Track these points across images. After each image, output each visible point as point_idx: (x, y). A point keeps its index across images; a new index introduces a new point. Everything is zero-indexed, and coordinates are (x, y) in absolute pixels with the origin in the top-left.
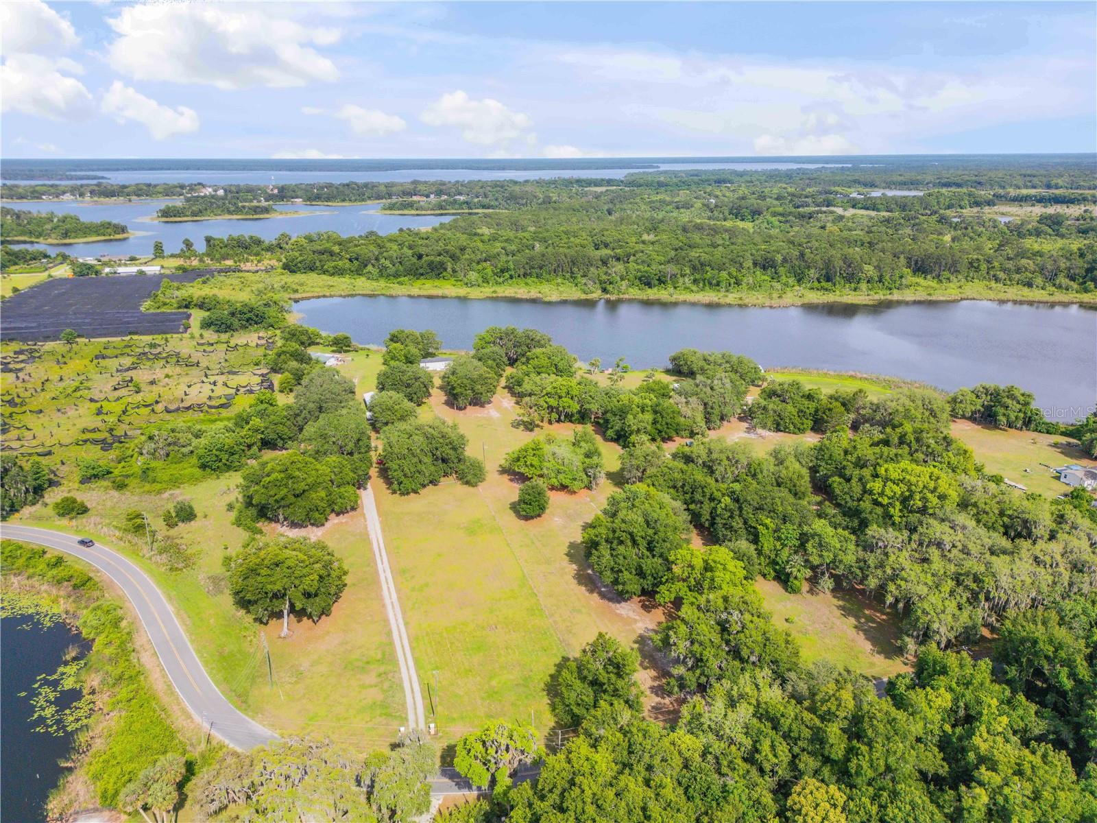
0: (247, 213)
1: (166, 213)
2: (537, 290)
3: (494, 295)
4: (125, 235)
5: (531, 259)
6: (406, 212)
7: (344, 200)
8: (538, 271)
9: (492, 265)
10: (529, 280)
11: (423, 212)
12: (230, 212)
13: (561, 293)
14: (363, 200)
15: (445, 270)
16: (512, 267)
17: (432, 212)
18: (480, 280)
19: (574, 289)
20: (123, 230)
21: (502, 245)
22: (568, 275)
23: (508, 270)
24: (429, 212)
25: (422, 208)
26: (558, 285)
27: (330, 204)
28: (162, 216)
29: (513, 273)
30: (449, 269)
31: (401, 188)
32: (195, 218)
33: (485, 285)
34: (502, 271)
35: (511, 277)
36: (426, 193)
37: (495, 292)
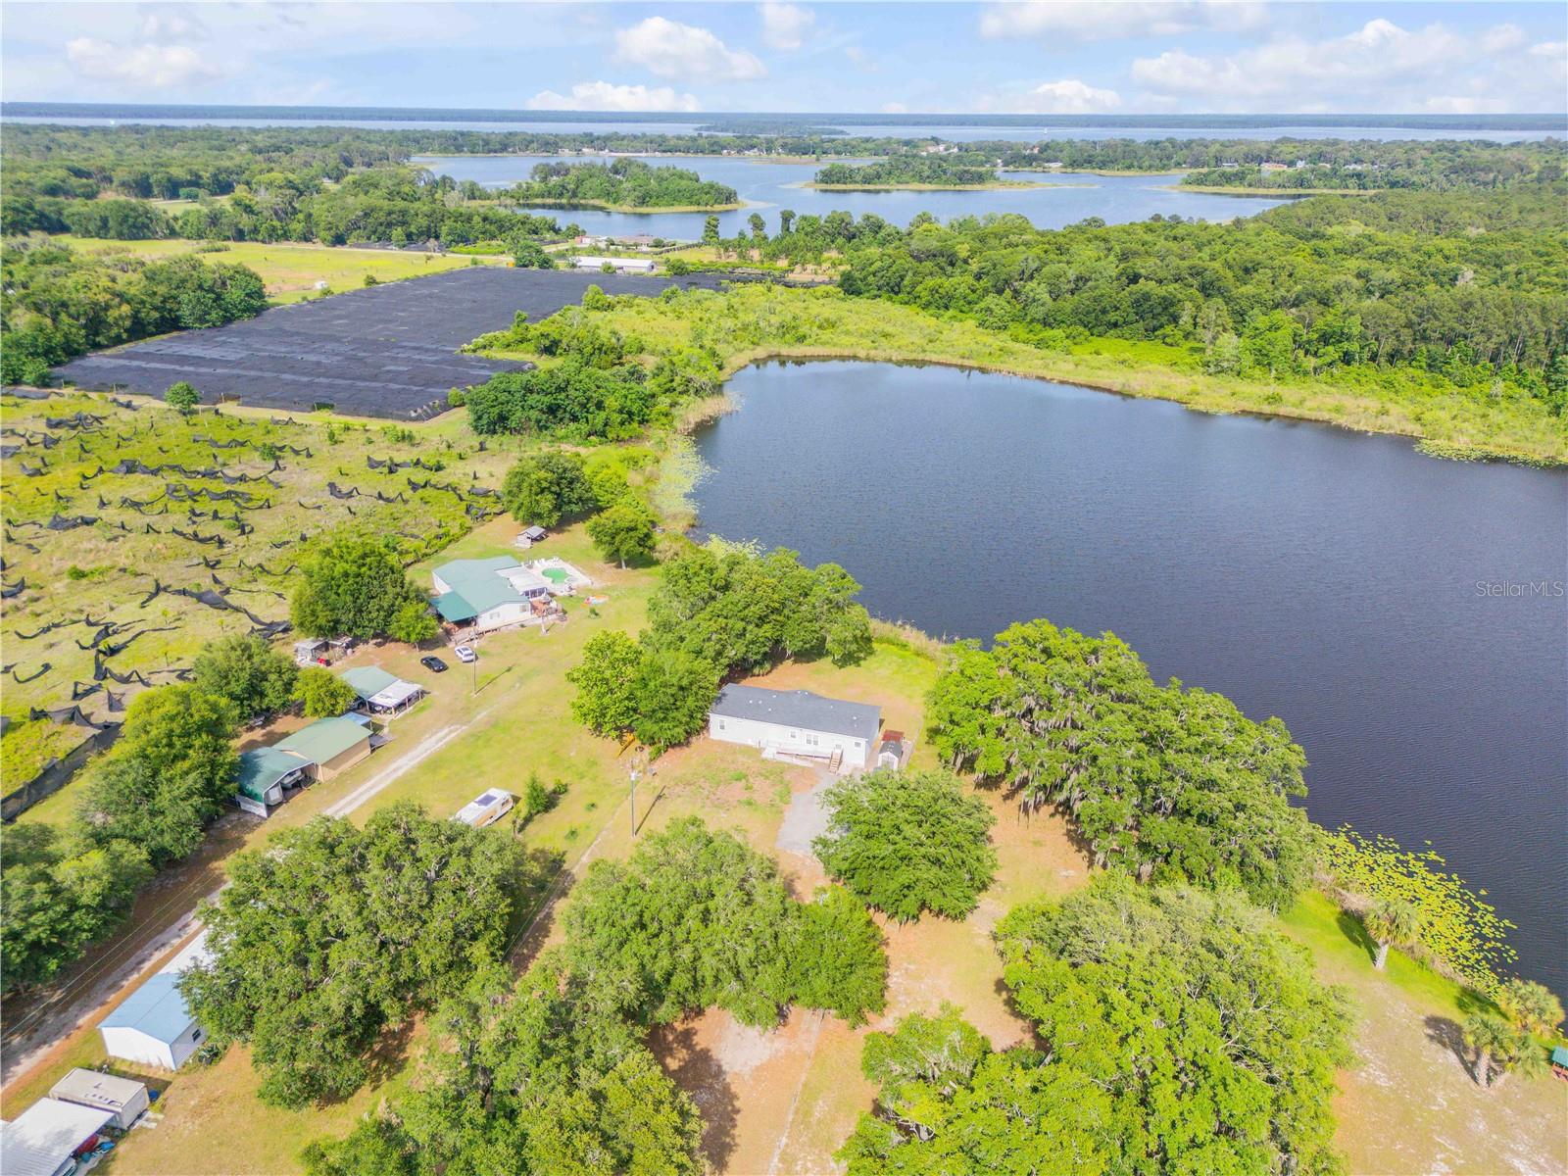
0: (946, 182)
1: (827, 177)
2: (1410, 410)
3: (1267, 409)
4: (729, 207)
5: (1429, 312)
6: (1227, 189)
7: (1129, 168)
8: (1438, 349)
9: (1301, 319)
10: (1401, 374)
11: (1262, 191)
12: (922, 180)
13: (1492, 430)
14: (1164, 167)
15: (1175, 319)
16: (1356, 330)
17: (1280, 191)
18: (1248, 360)
19: (1544, 422)
20: (729, 197)
21: (1364, 265)
22: (1535, 374)
23: (1343, 336)
24: (1272, 191)
25: (1260, 183)
26: (1492, 400)
27: (1103, 172)
28: (822, 181)
29: (1354, 347)
30: (1185, 319)
31: (1245, 149)
32: (867, 187)
33: (1257, 372)
34: (1325, 339)
35: (1347, 359)
36: (1290, 157)
37: (1274, 399)
